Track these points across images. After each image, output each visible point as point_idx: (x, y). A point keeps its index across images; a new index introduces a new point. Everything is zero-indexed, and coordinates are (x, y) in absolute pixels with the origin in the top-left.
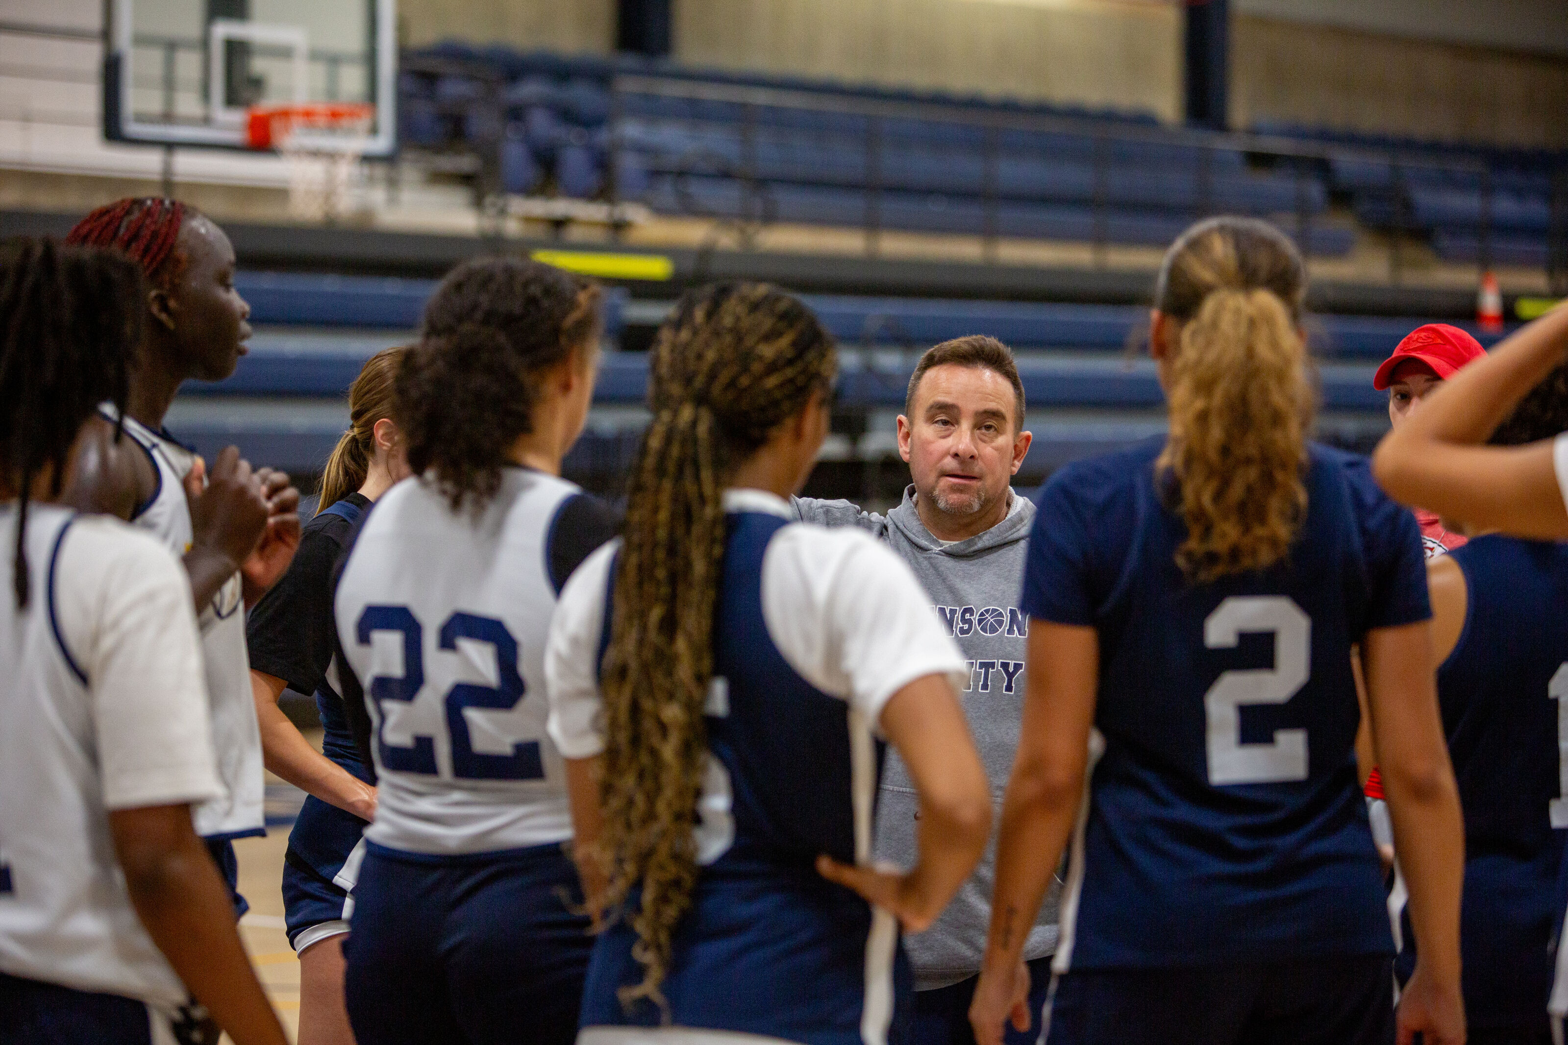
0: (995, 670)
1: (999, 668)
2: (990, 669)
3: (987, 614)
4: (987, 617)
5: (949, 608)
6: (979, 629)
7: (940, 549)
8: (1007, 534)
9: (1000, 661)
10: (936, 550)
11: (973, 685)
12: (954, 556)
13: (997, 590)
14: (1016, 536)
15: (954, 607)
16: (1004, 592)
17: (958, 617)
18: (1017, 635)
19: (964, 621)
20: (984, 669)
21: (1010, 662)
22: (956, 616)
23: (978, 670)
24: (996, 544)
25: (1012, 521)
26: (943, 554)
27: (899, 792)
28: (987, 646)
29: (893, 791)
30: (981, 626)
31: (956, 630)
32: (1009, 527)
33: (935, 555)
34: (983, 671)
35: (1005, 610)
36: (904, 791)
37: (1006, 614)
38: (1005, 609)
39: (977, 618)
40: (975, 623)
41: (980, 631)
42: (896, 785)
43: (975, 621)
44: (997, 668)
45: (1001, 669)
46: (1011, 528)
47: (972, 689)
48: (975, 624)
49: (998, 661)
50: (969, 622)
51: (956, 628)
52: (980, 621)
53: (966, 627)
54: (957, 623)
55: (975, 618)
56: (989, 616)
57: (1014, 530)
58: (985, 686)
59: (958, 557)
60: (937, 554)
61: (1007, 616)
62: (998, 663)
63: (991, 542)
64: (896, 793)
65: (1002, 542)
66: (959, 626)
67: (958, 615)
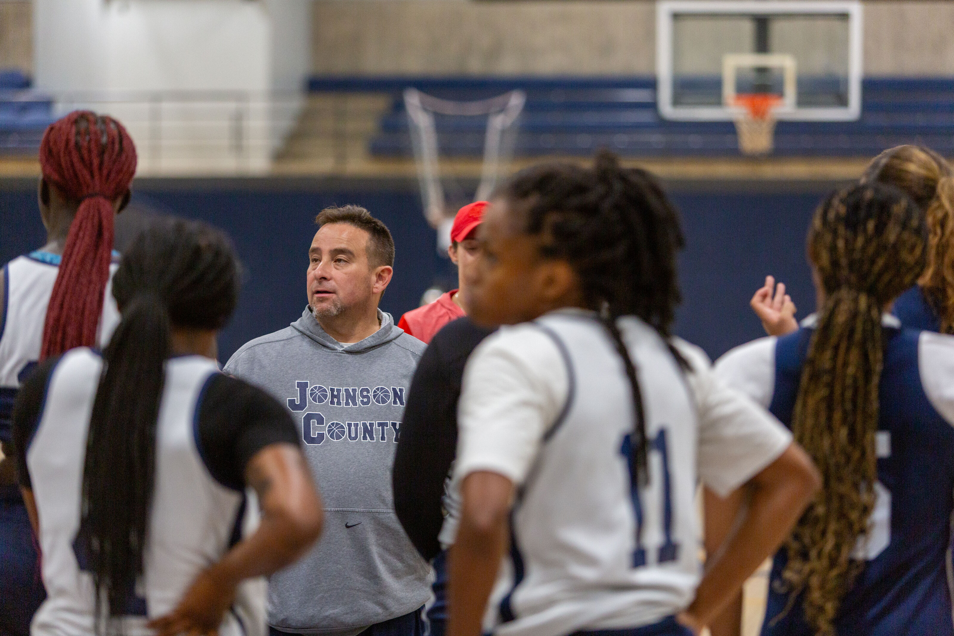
0: (389, 427)
1: (391, 426)
2: (385, 427)
3: (378, 391)
4: (378, 393)
5: (351, 388)
6: (375, 401)
7: (342, 349)
8: (383, 338)
9: (391, 422)
10: (340, 350)
11: (376, 437)
12: (351, 352)
13: (382, 375)
14: (388, 339)
15: (354, 387)
16: (387, 377)
17: (358, 394)
18: (399, 405)
19: (364, 397)
20: (381, 427)
21: (397, 422)
22: (357, 393)
23: (377, 428)
24: (378, 344)
25: (385, 329)
26: (344, 352)
27: (336, 511)
28: (382, 412)
29: (331, 511)
30: (375, 399)
31: (359, 402)
32: (385, 333)
33: (339, 354)
34: (380, 428)
35: (390, 389)
36: (339, 510)
37: (391, 391)
38: (389, 387)
39: (372, 394)
40: (372, 397)
41: (375, 402)
42: (333, 507)
43: (371, 396)
44: (390, 426)
45: (392, 427)
46: (385, 334)
47: (376, 440)
48: (372, 399)
49: (390, 422)
50: (368, 397)
51: (358, 400)
52: (374, 396)
53: (365, 400)
54: (359, 398)
55: (371, 395)
56: (380, 392)
57: (387, 335)
58: (383, 438)
59: (354, 353)
60: (341, 353)
61: (392, 393)
62: (390, 423)
63: (375, 342)
64: (333, 512)
65: (381, 342)
66: (360, 399)
67: (358, 392)
